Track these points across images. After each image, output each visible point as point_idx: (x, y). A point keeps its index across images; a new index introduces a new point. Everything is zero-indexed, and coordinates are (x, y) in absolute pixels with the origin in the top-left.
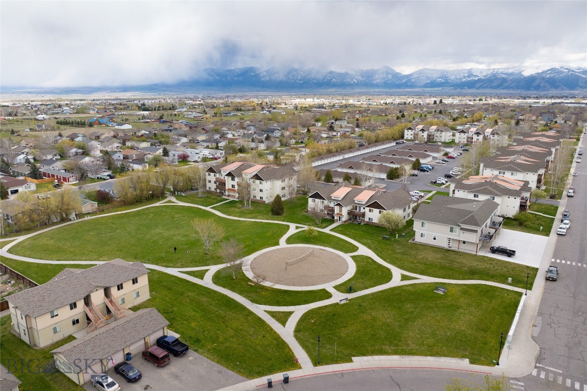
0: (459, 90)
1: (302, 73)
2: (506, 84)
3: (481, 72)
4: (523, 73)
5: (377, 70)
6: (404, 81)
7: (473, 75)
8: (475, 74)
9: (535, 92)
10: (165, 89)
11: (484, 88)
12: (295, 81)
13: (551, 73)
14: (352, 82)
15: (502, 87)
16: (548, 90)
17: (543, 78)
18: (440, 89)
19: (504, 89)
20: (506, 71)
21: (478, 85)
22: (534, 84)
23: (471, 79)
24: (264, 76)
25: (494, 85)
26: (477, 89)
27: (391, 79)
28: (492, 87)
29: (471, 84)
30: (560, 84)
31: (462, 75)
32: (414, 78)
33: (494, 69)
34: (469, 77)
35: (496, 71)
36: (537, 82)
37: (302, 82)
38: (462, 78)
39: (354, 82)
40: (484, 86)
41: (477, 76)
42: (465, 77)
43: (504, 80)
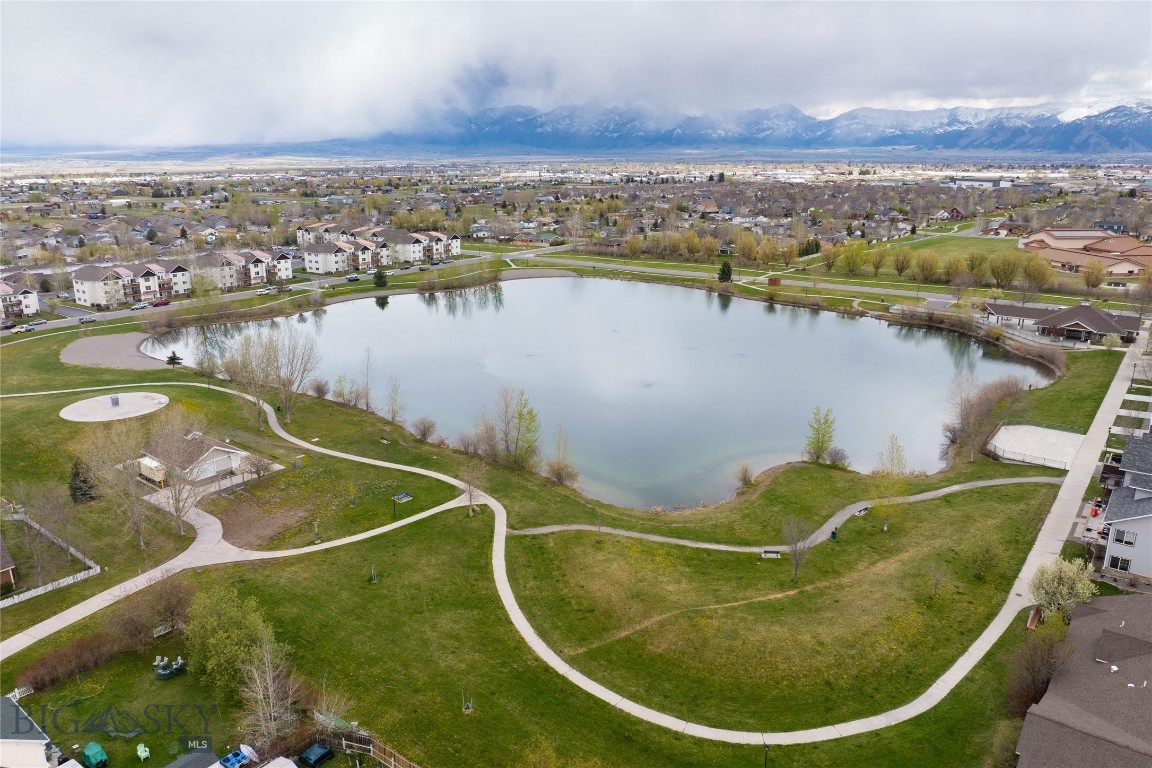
0: (925, 152)
1: (617, 118)
2: (1022, 139)
3: (976, 115)
4: (1059, 117)
5: (767, 111)
6: (819, 133)
7: (958, 121)
8: (962, 118)
9: (1077, 155)
10: (348, 149)
11: (977, 147)
12: (602, 132)
13: (1115, 117)
14: (715, 136)
15: (1013, 145)
16: (1106, 151)
17: (1097, 127)
18: (890, 148)
19: (1015, 148)
20: (1027, 113)
21: (964, 141)
22: (1077, 140)
23: (955, 128)
24: (542, 125)
25: (996, 142)
26: (963, 148)
27: (794, 130)
28: (991, 146)
29: (951, 140)
30: (1131, 139)
31: (937, 121)
32: (839, 128)
33: (1003, 109)
34: (949, 124)
35: (1006, 112)
36: (1085, 134)
37: (616, 135)
38: (936, 128)
39: (719, 135)
40: (976, 144)
41: (967, 122)
42: (942, 125)
43: (1019, 131)
